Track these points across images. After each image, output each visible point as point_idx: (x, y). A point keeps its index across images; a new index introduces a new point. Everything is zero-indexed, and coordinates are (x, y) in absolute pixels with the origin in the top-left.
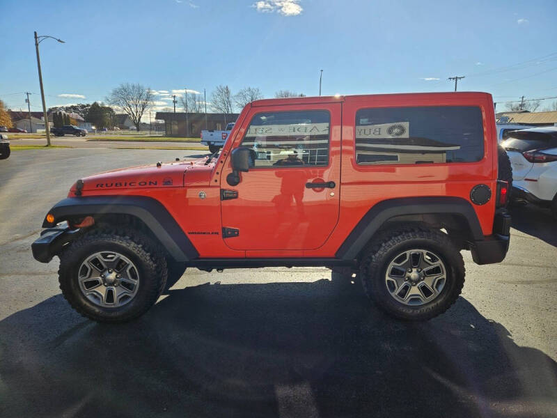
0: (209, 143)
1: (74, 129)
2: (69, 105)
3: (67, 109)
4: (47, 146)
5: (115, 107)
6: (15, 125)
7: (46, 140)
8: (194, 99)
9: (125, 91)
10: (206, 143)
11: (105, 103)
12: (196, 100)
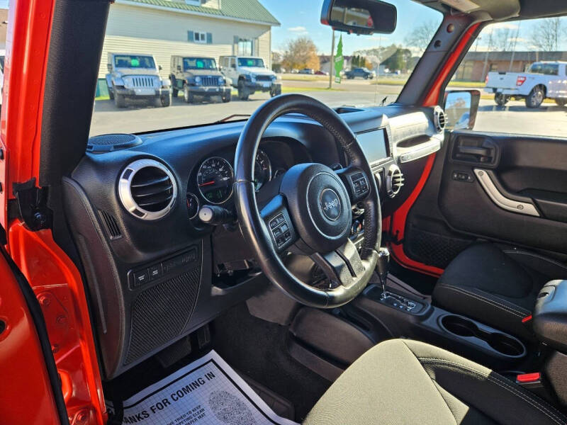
0: (495, 90)
1: (363, 71)
2: (371, 48)
3: (368, 53)
4: (328, 88)
5: (411, 48)
6: (321, 68)
7: (328, 82)
8: (507, 34)
9: (427, 29)
10: (491, 90)
11: (402, 44)
12: (509, 35)
